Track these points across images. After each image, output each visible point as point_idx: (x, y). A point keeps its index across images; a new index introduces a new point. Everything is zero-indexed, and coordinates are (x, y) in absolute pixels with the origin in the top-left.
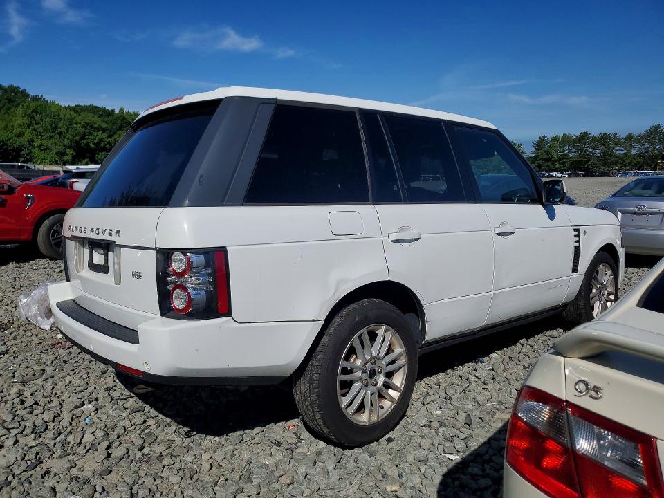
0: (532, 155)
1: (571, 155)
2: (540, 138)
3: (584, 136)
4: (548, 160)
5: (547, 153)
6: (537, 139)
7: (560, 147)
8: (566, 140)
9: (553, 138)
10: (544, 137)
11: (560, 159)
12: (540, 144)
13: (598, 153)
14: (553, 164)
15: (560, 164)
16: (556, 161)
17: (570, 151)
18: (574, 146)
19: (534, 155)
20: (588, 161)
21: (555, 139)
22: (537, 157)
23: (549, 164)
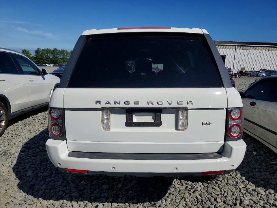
0: (34, 56)
1: (51, 57)
2: (37, 49)
3: (55, 50)
4: (42, 59)
5: (41, 56)
6: (36, 49)
7: (46, 54)
8: (48, 51)
9: (43, 50)
10: (39, 49)
11: (46, 59)
12: (38, 51)
13: (61, 57)
14: (44, 60)
15: (47, 61)
16: (45, 59)
17: (50, 55)
18: (52, 54)
19: (35, 56)
20: (57, 60)
21: (44, 50)
22: (37, 57)
23: (42, 60)
